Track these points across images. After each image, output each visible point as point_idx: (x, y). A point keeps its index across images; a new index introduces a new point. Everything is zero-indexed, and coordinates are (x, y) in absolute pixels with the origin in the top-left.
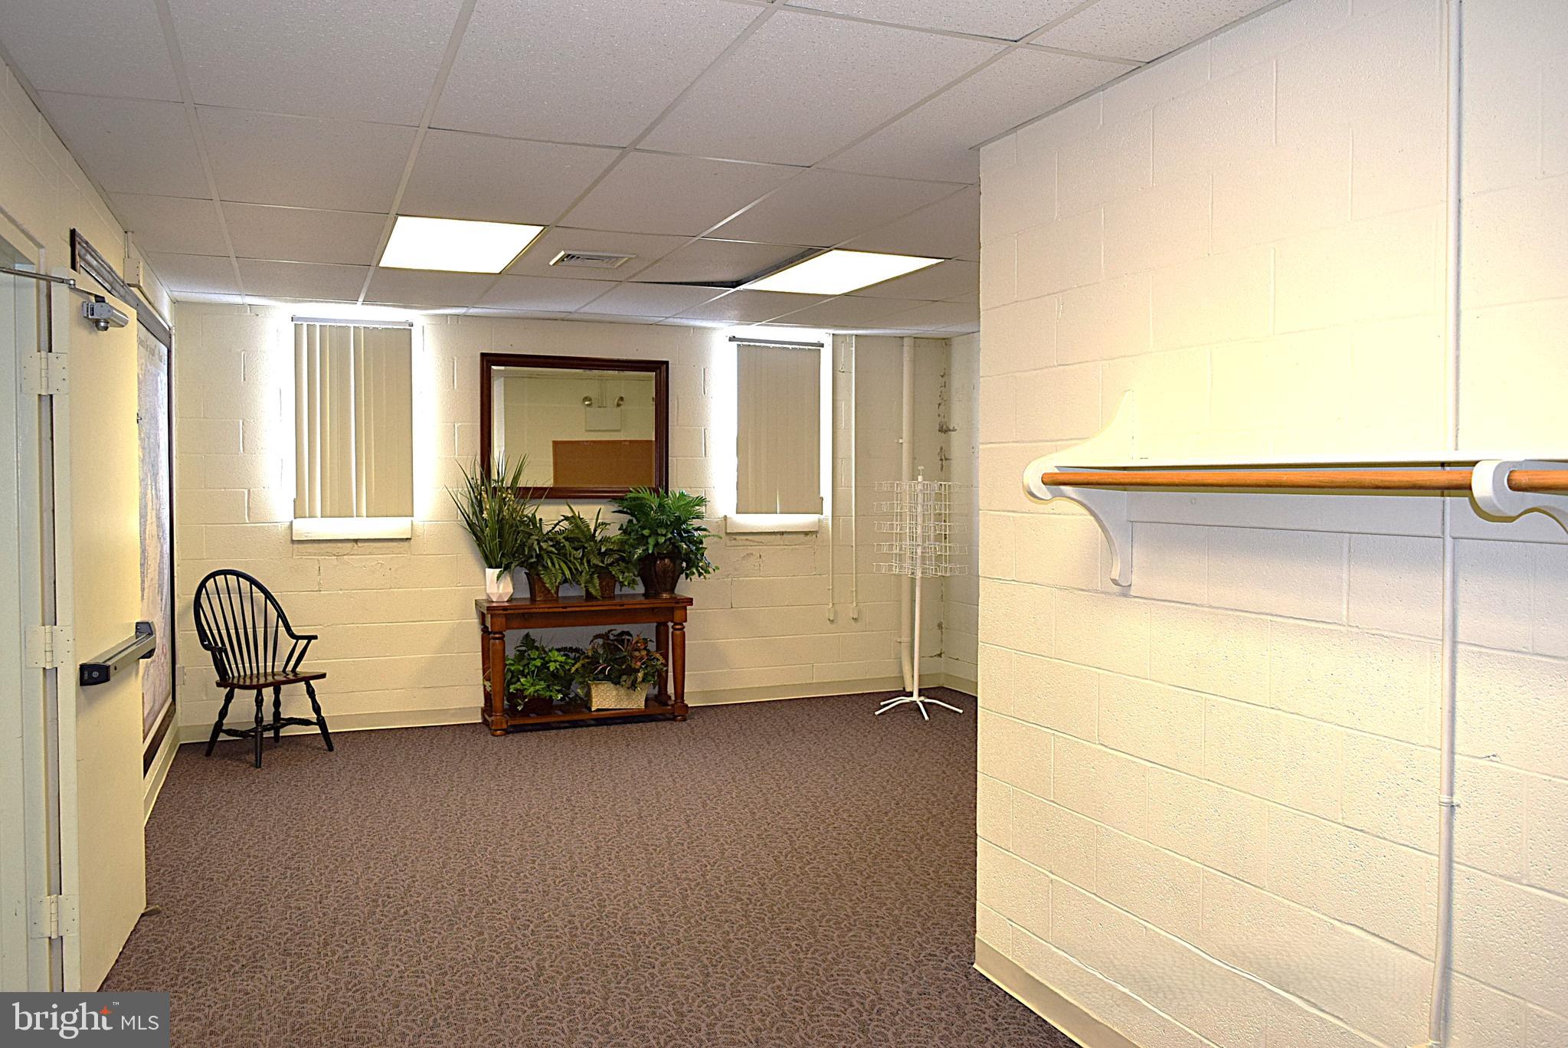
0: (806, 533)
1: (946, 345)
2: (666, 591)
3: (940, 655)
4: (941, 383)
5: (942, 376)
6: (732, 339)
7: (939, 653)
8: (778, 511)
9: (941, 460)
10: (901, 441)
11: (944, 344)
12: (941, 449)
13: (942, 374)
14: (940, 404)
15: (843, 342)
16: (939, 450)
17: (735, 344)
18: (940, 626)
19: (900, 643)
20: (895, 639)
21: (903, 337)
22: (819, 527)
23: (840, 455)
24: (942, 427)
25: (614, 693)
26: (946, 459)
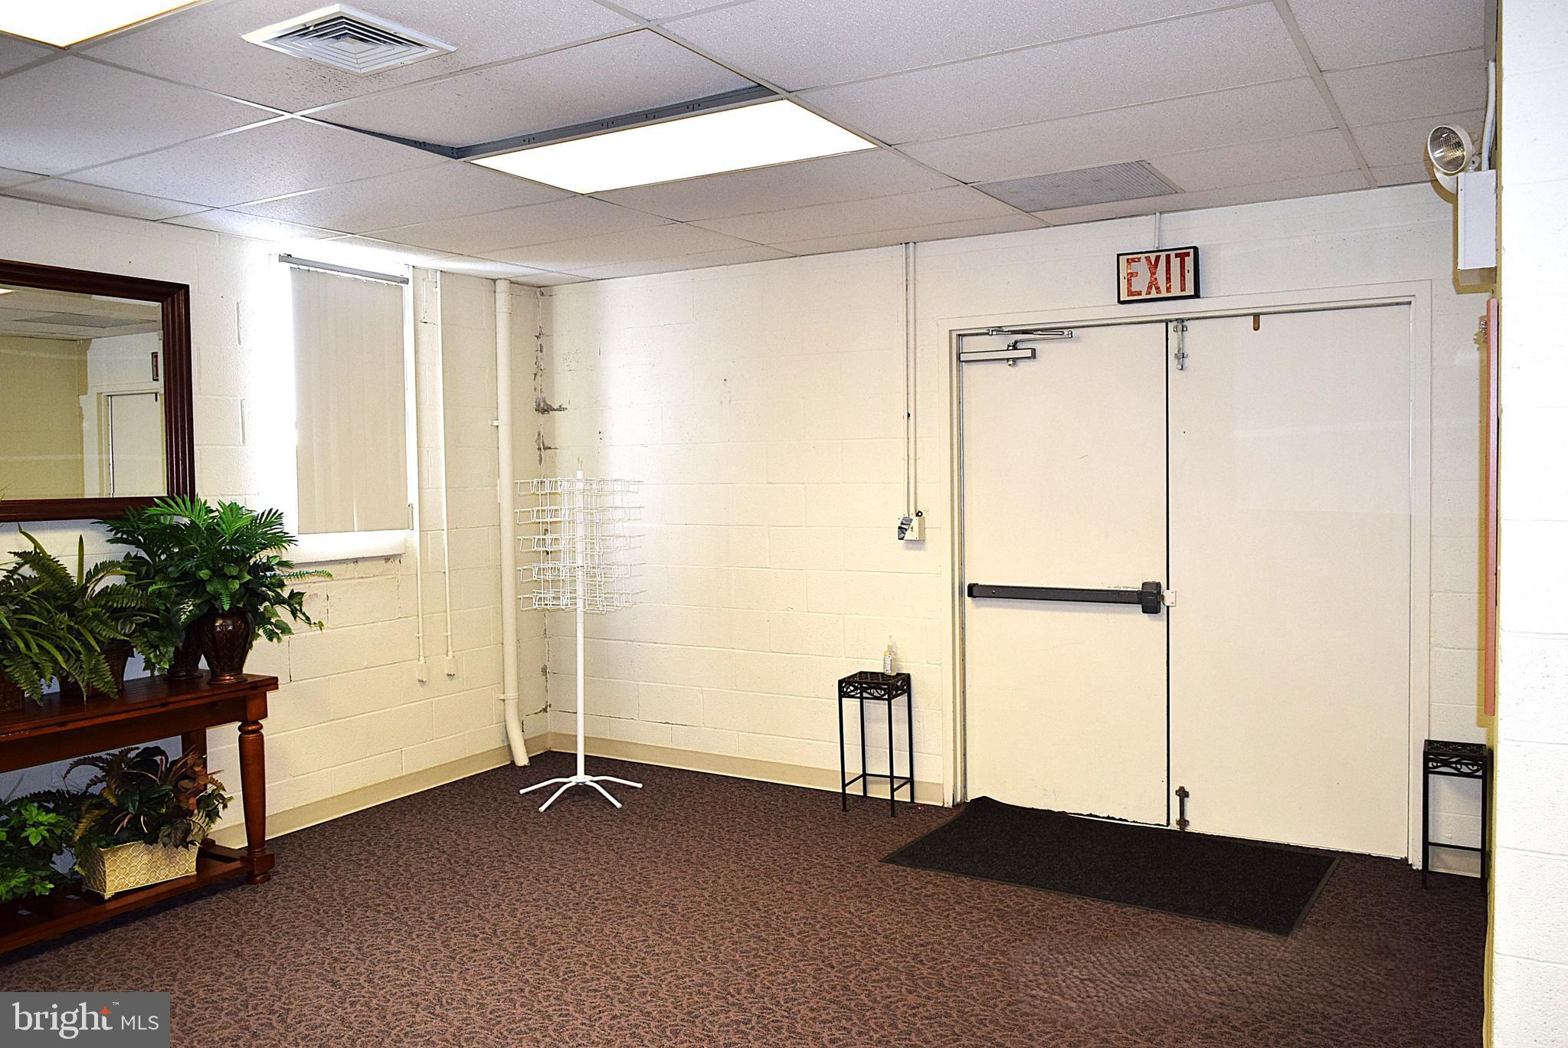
0: (387, 558)
1: (542, 294)
2: (231, 671)
3: (545, 710)
4: (537, 347)
5: (537, 337)
6: (286, 258)
7: (544, 707)
8: (356, 529)
9: (539, 449)
10: (496, 423)
11: (538, 293)
12: (539, 434)
13: (537, 334)
14: (535, 374)
15: (423, 279)
16: (536, 437)
17: (287, 266)
18: (544, 671)
19: (504, 700)
20: (498, 695)
21: (494, 280)
22: (406, 547)
23: (426, 443)
24: (539, 405)
25: (146, 858)
26: (546, 448)
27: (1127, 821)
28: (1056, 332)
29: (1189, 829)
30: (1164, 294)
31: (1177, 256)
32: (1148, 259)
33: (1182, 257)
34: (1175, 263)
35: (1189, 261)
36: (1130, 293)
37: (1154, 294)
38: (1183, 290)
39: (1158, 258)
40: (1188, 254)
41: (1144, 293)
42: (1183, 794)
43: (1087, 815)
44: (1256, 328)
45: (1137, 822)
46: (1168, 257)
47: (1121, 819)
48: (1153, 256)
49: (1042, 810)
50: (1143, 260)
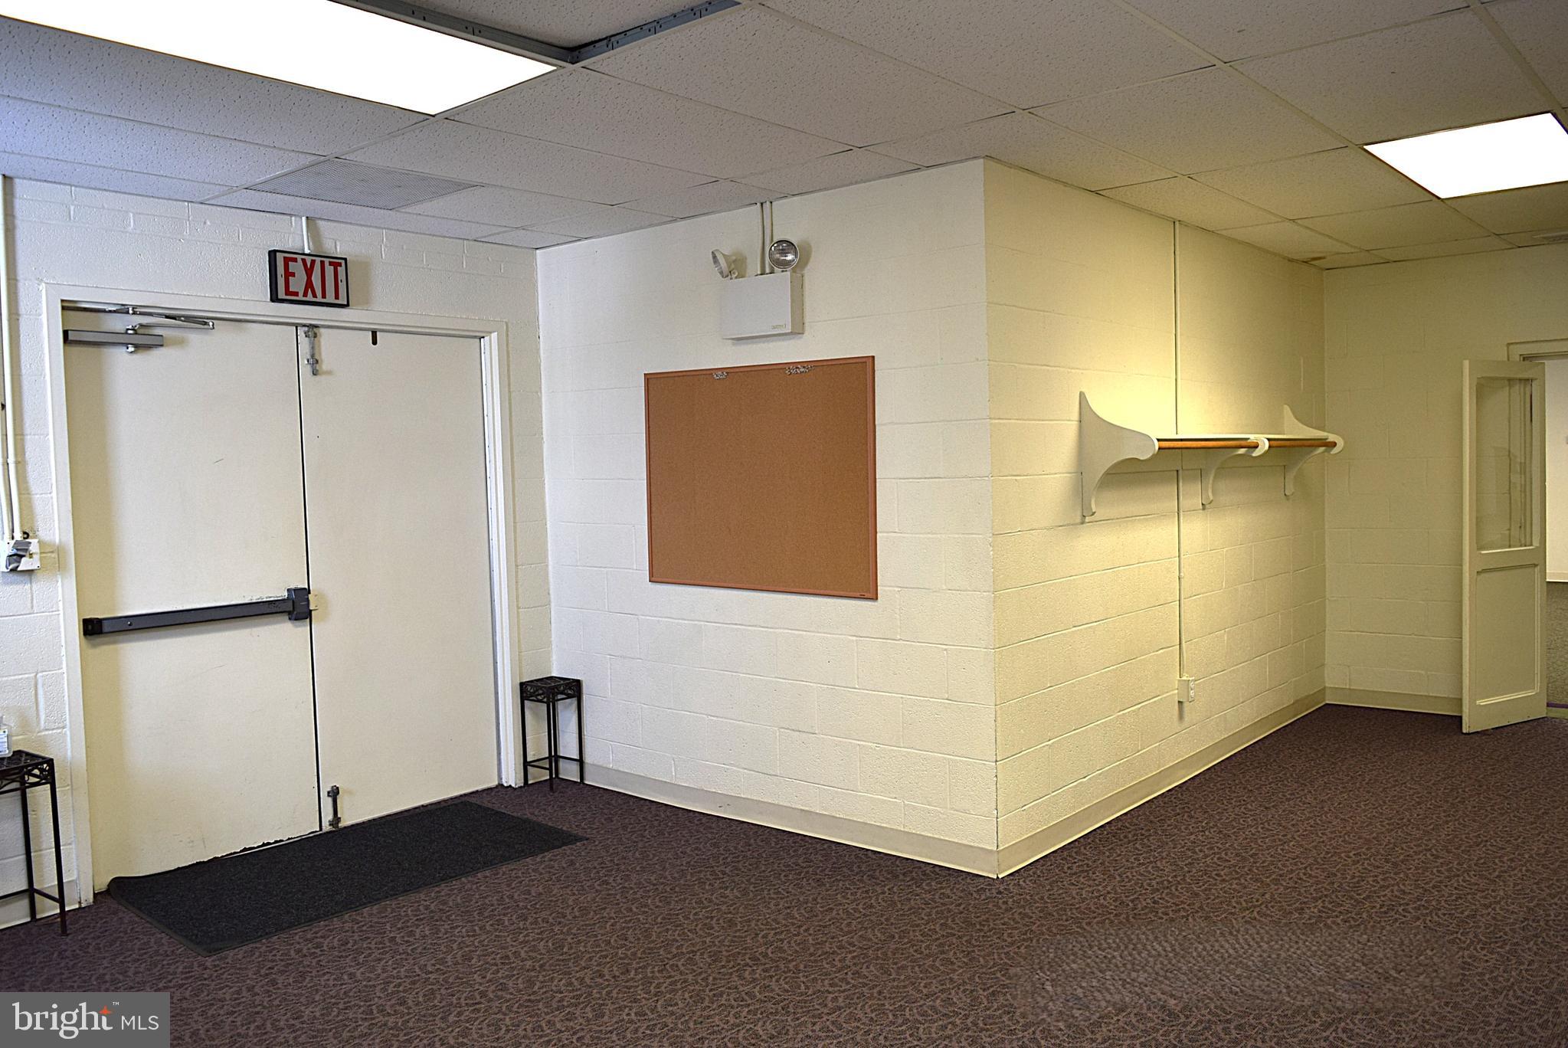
27: (282, 841)
28: (200, 322)
29: (341, 825)
30: (319, 299)
31: (331, 264)
32: (304, 261)
33: (336, 265)
34: (329, 270)
35: (341, 270)
36: (288, 292)
37: (310, 298)
38: (337, 297)
39: (313, 262)
40: (340, 265)
41: (301, 293)
42: (334, 793)
43: (241, 851)
44: (375, 342)
45: (292, 838)
46: (322, 263)
47: (276, 842)
48: (309, 260)
49: (190, 866)
50: (299, 261)
